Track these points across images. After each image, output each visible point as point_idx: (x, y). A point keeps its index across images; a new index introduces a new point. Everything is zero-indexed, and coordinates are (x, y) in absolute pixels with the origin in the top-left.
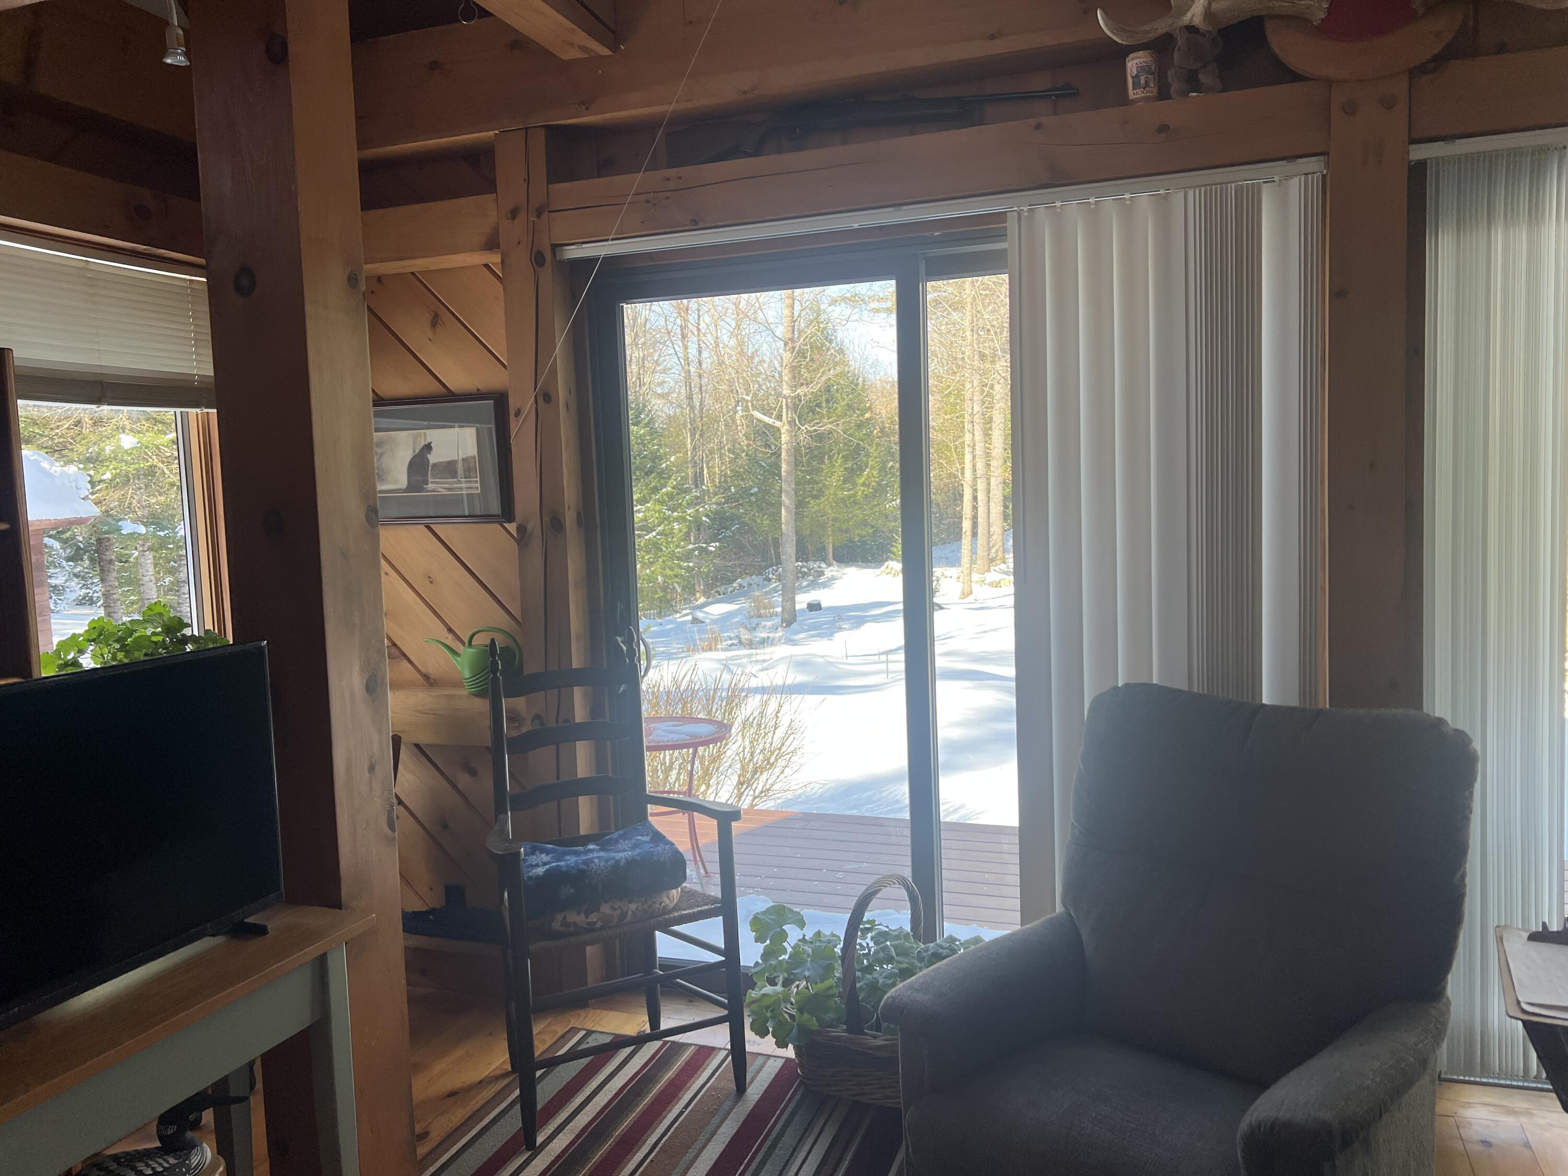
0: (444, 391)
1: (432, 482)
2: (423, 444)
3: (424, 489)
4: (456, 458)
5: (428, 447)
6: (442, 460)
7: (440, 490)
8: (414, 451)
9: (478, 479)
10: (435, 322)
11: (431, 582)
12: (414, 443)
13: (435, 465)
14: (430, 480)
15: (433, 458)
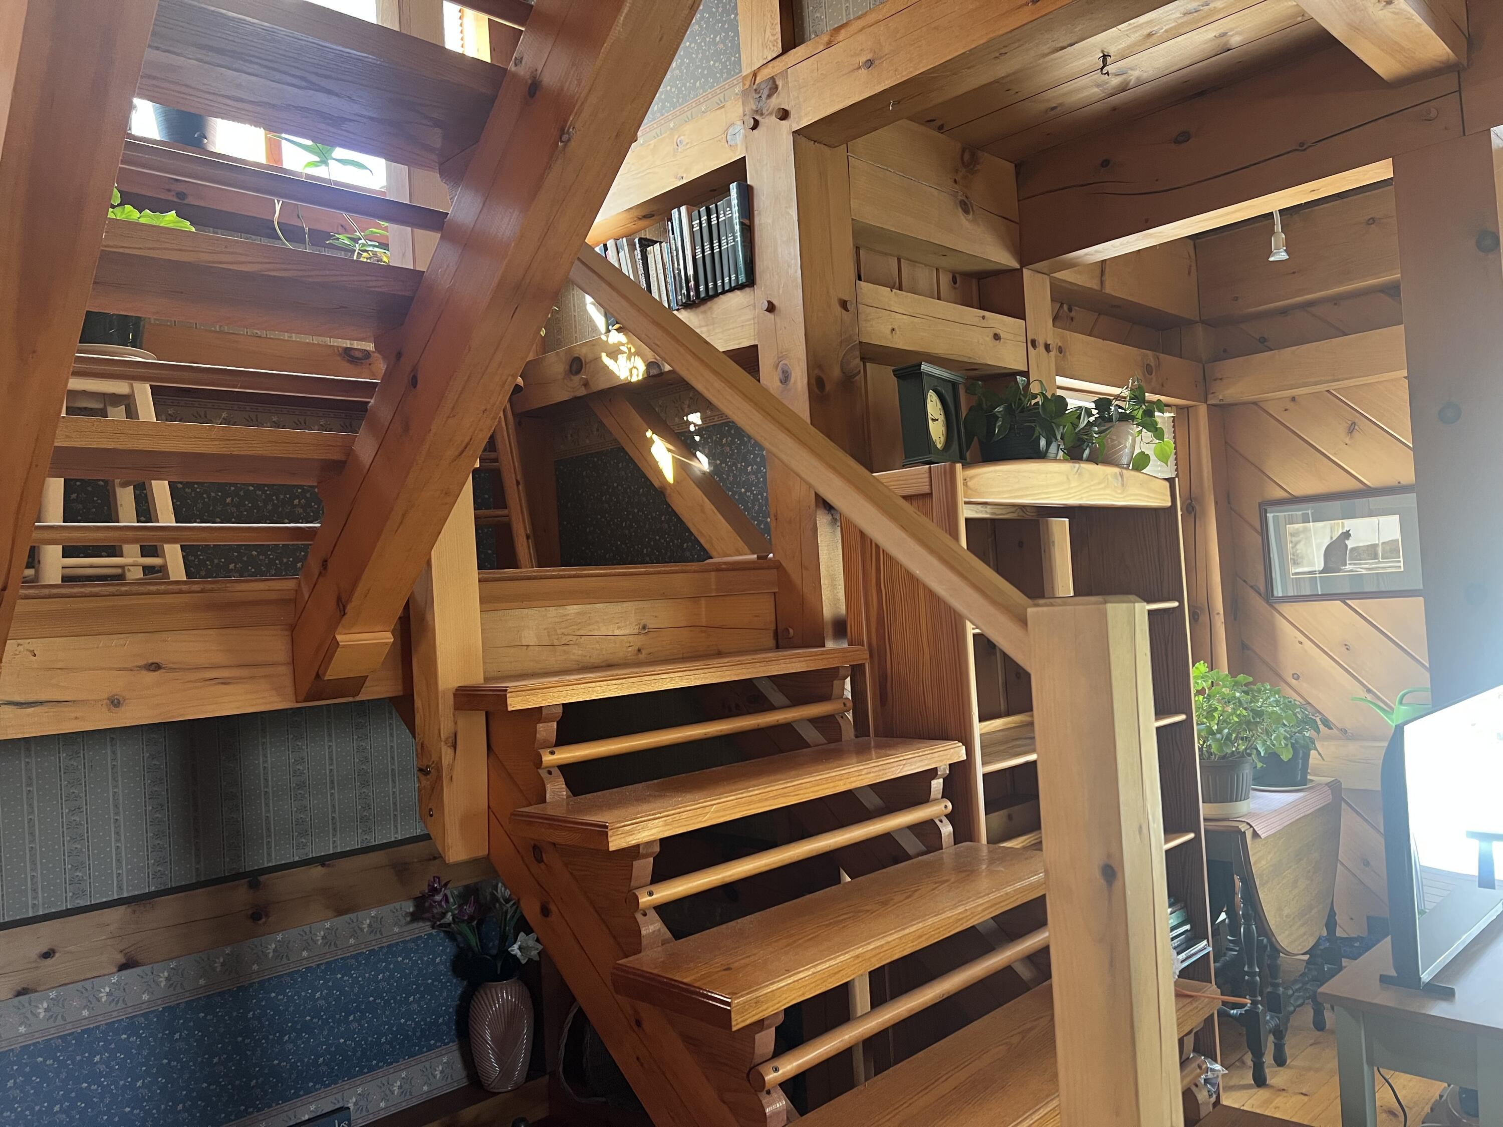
0: (1361, 486)
1: (1350, 564)
2: (1340, 532)
3: (1341, 569)
4: (1377, 542)
5: (1347, 535)
6: (1361, 545)
7: (1359, 570)
8: (1332, 538)
9: (1401, 559)
10: (1351, 429)
11: (1347, 649)
12: (1331, 531)
13: (1353, 549)
14: (1348, 562)
15: (1350, 544)
